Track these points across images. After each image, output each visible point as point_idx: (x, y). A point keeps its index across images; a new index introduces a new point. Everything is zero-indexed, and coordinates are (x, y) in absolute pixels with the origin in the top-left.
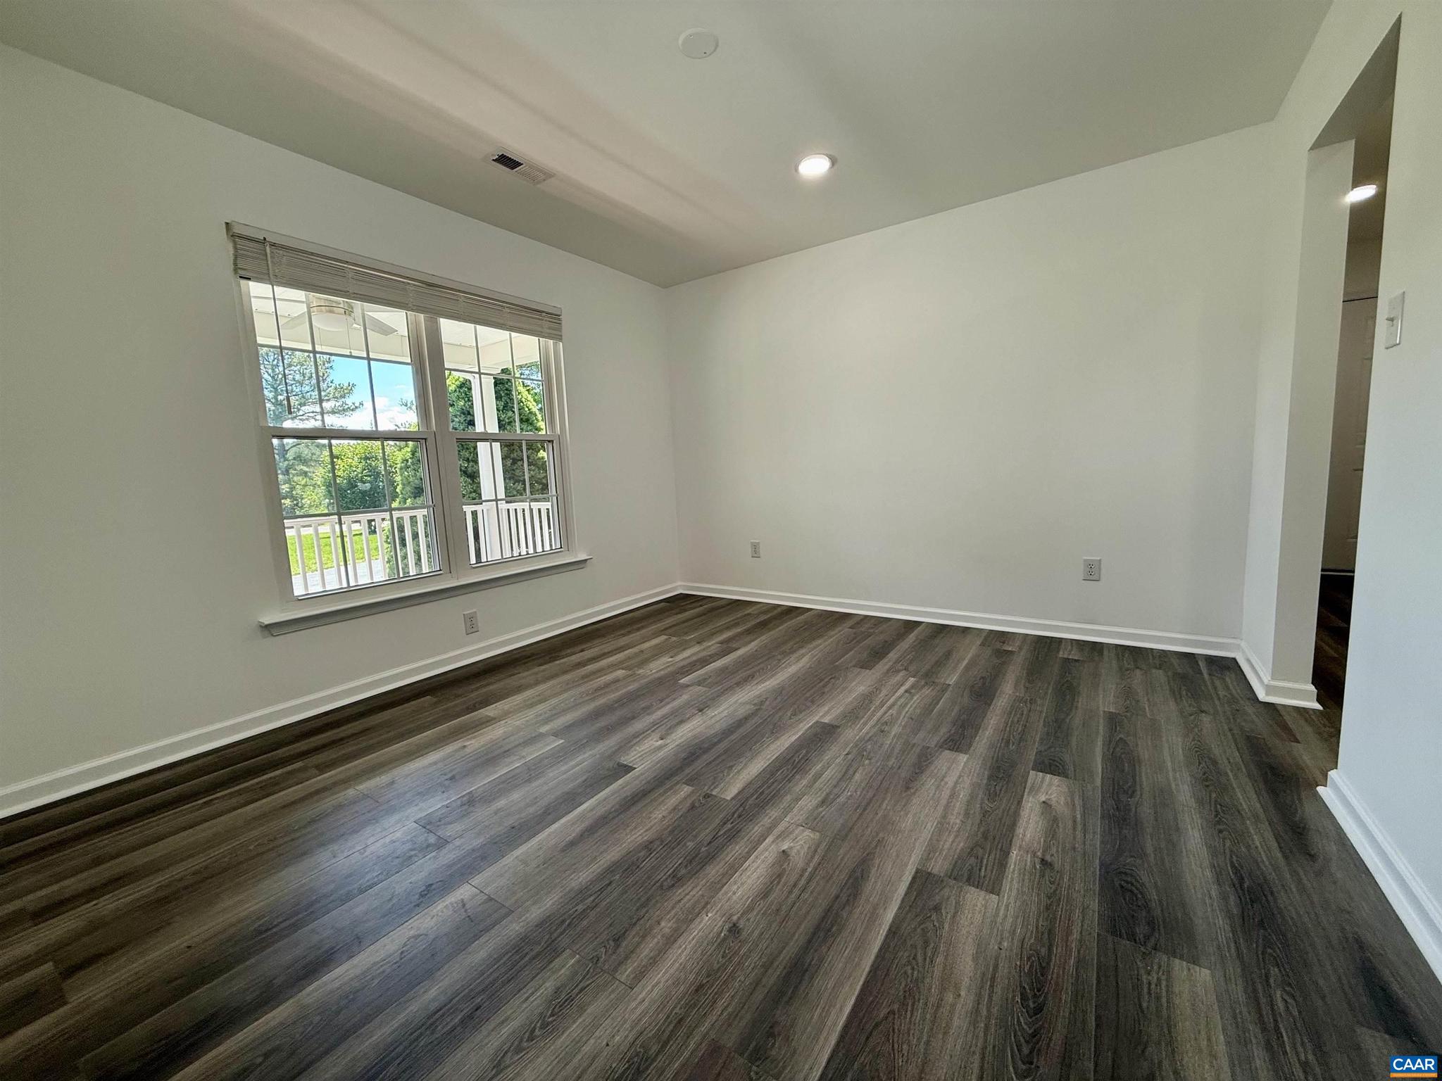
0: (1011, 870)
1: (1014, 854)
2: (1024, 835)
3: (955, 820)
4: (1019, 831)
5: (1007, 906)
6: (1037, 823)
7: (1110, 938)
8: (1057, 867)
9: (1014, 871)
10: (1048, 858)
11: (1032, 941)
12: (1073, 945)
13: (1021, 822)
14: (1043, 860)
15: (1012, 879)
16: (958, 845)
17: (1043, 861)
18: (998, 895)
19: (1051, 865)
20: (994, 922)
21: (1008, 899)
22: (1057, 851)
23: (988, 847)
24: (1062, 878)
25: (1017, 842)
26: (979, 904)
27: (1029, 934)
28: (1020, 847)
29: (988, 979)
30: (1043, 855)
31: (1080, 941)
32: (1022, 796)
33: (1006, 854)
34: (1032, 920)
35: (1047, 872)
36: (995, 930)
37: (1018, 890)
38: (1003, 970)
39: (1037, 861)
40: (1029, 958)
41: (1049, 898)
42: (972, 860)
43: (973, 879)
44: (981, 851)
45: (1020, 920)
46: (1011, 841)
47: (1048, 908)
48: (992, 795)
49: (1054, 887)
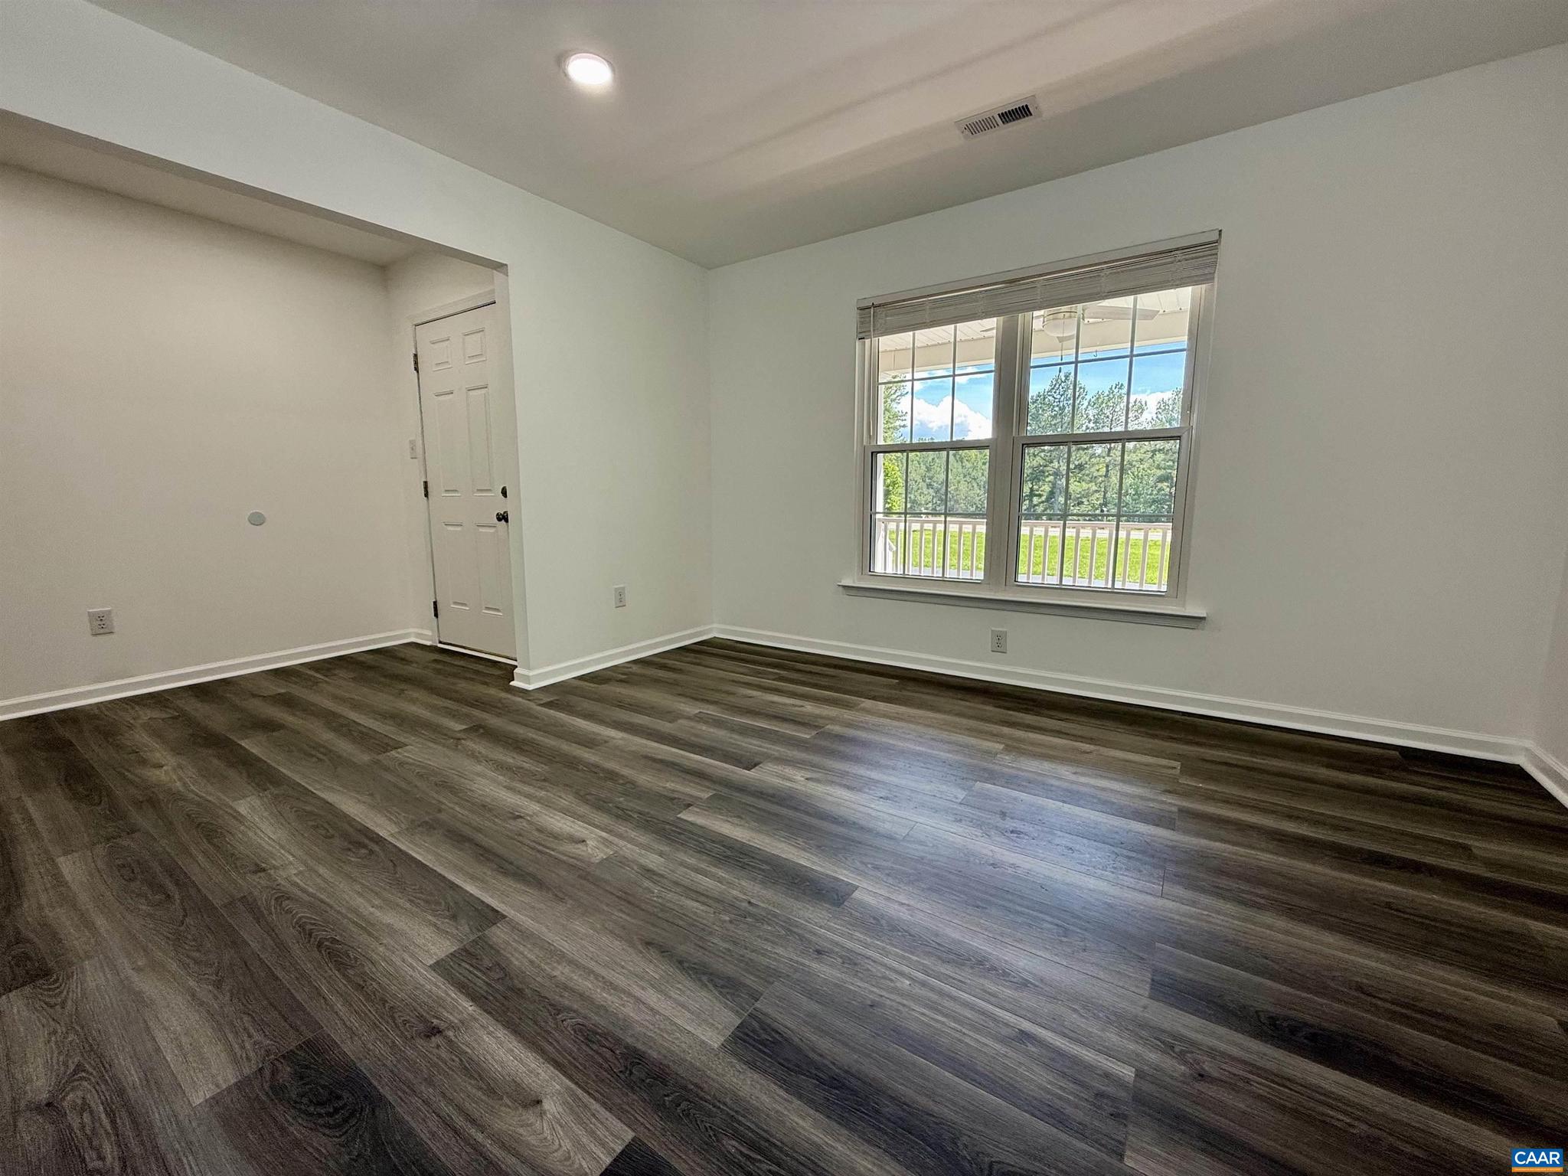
0: (450, 992)
1: (468, 1006)
2: (490, 1033)
3: (562, 972)
4: (501, 1033)
5: (413, 968)
6: (501, 1063)
7: (310, 1036)
8: (420, 1042)
9: (448, 994)
10: (436, 1040)
11: (366, 968)
12: (333, 999)
13: (515, 1043)
14: (440, 1032)
15: (439, 987)
16: (517, 959)
17: (436, 1031)
18: (430, 966)
19: (428, 1036)
20: (405, 949)
21: (419, 972)
22: (439, 1057)
23: (498, 987)
24: (402, 1035)
25: (485, 1019)
26: (432, 947)
27: (374, 970)
28: (476, 1020)
29: (368, 927)
30: (446, 1037)
31: (332, 1007)
32: (570, 1078)
33: (474, 997)
34: (384, 981)
35: (421, 1027)
36: (399, 948)
37: (423, 986)
38: (364, 938)
39: (443, 1026)
40: (356, 958)
41: (392, 1008)
42: (487, 962)
43: (466, 954)
44: (497, 977)
45: (391, 970)
46: (489, 1013)
47: (384, 1001)
48: (589, 1035)
49: (399, 1021)
